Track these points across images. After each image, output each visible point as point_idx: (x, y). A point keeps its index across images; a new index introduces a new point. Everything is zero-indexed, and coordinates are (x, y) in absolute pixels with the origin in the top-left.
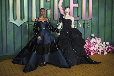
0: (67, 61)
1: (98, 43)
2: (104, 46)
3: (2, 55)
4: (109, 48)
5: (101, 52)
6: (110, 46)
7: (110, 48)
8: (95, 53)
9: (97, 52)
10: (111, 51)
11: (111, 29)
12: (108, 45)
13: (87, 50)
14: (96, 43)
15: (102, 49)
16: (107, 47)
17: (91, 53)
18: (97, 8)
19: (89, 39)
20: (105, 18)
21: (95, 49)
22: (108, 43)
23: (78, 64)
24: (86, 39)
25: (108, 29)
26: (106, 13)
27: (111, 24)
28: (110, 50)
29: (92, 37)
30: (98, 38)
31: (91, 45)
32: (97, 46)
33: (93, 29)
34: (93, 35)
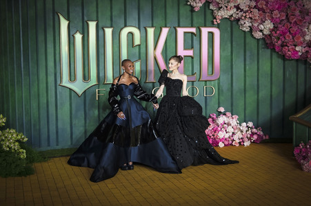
0: (173, 159)
1: (232, 125)
2: (245, 129)
3: (49, 148)
4: (253, 134)
5: (238, 141)
6: (254, 130)
7: (256, 133)
8: (227, 143)
9: (230, 142)
10: (257, 140)
11: (256, 97)
12: (251, 128)
13: (212, 137)
14: (229, 124)
15: (241, 136)
16: (250, 132)
17: (218, 143)
18: (230, 58)
19: (215, 117)
20: (245, 77)
21: (227, 136)
22: (250, 124)
23: (194, 164)
24: (210, 117)
25: (251, 98)
26: (247, 68)
27: (256, 88)
28: (255, 137)
29: (220, 113)
30: (232, 115)
31: (219, 129)
32: (230, 129)
33: (222, 98)
34: (222, 110)
